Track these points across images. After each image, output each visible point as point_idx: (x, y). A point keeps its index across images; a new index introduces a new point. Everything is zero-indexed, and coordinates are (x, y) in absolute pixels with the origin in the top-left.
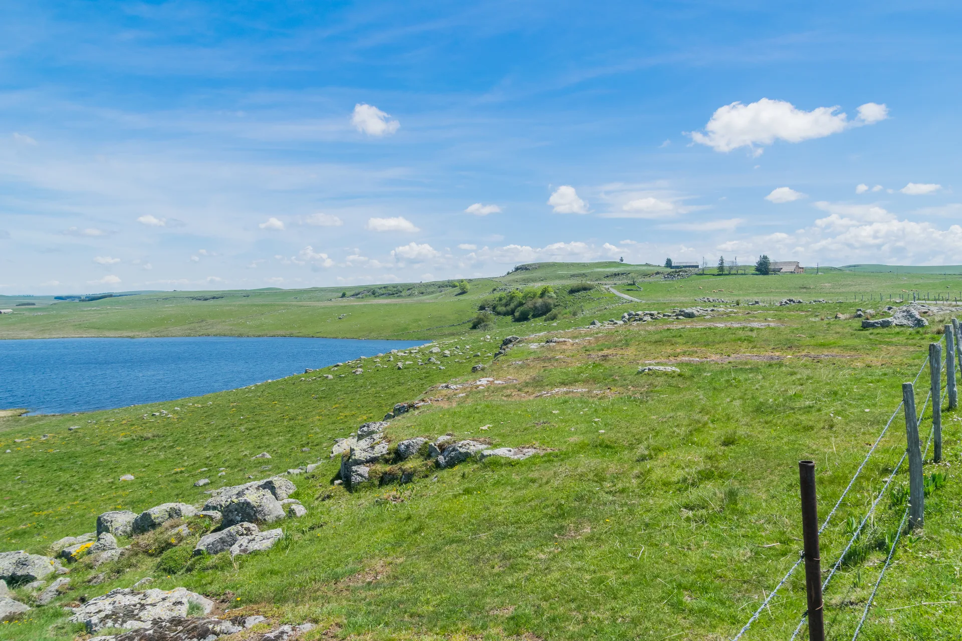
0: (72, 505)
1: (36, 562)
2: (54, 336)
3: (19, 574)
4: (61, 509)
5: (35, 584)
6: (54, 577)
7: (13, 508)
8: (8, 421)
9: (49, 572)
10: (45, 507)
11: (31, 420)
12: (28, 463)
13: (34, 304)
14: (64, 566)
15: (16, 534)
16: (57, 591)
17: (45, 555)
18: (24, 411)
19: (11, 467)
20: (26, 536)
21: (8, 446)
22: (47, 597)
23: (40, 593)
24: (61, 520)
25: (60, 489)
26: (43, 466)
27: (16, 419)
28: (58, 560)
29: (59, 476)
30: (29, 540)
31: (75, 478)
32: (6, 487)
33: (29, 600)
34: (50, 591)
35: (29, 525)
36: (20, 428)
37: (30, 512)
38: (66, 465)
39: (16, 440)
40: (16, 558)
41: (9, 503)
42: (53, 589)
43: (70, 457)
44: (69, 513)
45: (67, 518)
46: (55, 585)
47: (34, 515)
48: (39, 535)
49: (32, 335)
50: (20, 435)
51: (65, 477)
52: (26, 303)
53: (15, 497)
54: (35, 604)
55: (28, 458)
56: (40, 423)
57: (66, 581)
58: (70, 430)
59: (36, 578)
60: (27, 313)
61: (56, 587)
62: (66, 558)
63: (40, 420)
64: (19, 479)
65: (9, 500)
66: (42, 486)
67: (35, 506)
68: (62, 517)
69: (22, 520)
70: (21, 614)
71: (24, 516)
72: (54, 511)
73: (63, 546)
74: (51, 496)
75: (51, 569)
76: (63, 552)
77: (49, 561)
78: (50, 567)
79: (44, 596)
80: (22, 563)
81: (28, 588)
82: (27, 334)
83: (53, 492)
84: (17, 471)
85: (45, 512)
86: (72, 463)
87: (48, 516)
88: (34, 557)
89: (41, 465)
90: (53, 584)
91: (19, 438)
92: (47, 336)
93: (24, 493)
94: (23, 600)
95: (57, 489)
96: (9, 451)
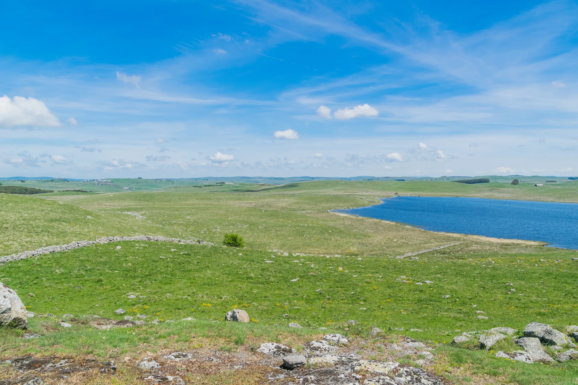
0: (573, 306)
1: (557, 334)
2: (566, 201)
3: (547, 338)
4: (566, 307)
5: (557, 347)
6: (567, 347)
7: (538, 299)
8: (536, 248)
9: (564, 343)
10: (556, 303)
11: (549, 250)
12: (547, 274)
13: (555, 182)
14: (573, 342)
15: (540, 314)
16: (570, 356)
17: (562, 332)
18: (546, 243)
19: (538, 275)
20: (545, 317)
21: (536, 262)
22: (563, 358)
23: (559, 353)
24: (566, 313)
25: (566, 295)
26: (556, 278)
27: (540, 248)
28: (569, 338)
29: (565, 286)
30: (547, 319)
31: (575, 290)
32: (535, 285)
33: (552, 355)
34: (566, 355)
35: (547, 311)
36: (542, 253)
37: (548, 303)
38: (569, 281)
39: (541, 260)
40: (545, 328)
41: (536, 294)
42: (567, 354)
43: (572, 277)
44: (571, 310)
45: (570, 313)
46: (569, 352)
47: (550, 306)
48: (552, 318)
49: (553, 200)
50: (543, 257)
51: (569, 288)
52: (551, 181)
53: (540, 292)
54: (556, 359)
55: (547, 272)
56: (554, 252)
57: (575, 352)
58: (573, 260)
59: (556, 344)
60: (551, 187)
61: (569, 354)
62: (574, 338)
63: (554, 250)
64: (541, 283)
65: (536, 293)
66: (555, 290)
67: (551, 300)
68: (567, 312)
69: (543, 307)
70: (549, 362)
71: (544, 305)
72: (562, 307)
73: (573, 330)
74: (560, 297)
75: (566, 342)
76: (573, 334)
77: (564, 336)
78: (565, 340)
79: (562, 356)
80: (550, 333)
81: (552, 348)
82: (550, 199)
83: (561, 295)
84: (541, 278)
85: (556, 306)
86: (574, 280)
87: (558, 309)
88: (556, 331)
89: (554, 277)
90: (567, 351)
91: (542, 259)
92: (562, 201)
93: (544, 291)
94: (549, 354)
95: (564, 294)
96: (536, 265)
